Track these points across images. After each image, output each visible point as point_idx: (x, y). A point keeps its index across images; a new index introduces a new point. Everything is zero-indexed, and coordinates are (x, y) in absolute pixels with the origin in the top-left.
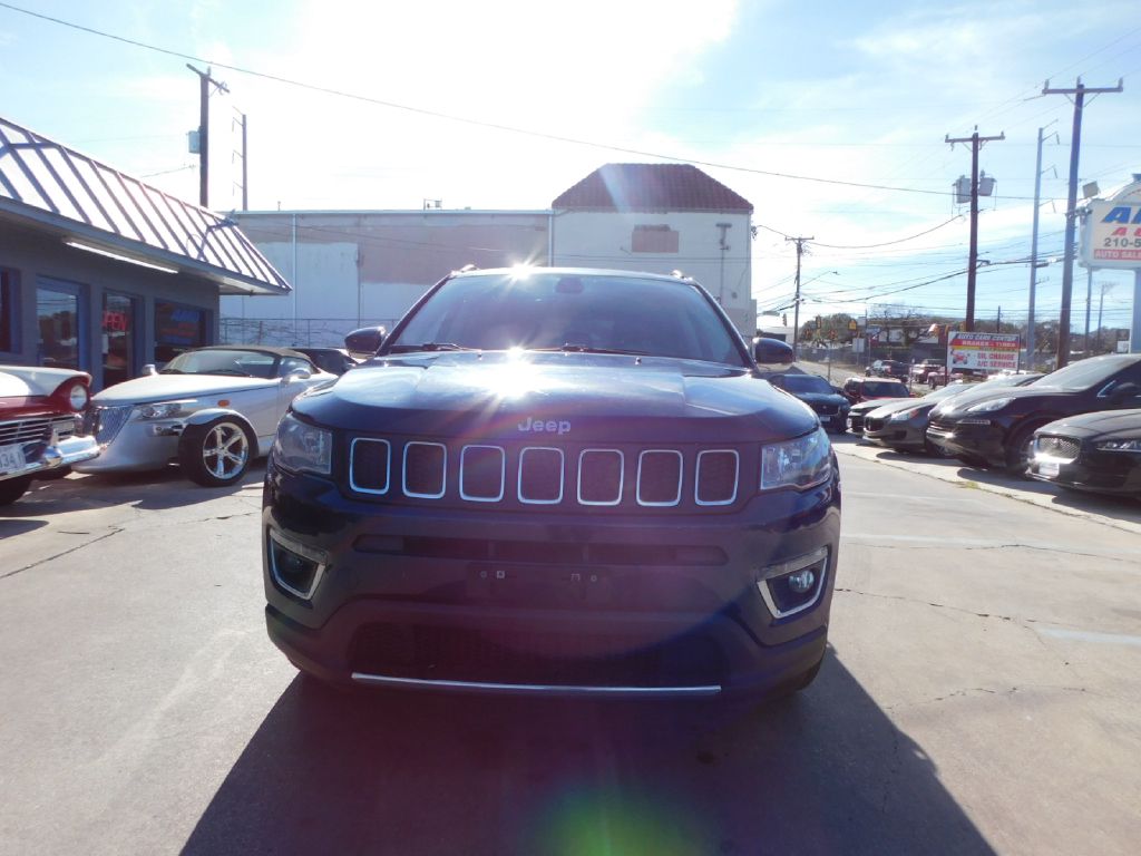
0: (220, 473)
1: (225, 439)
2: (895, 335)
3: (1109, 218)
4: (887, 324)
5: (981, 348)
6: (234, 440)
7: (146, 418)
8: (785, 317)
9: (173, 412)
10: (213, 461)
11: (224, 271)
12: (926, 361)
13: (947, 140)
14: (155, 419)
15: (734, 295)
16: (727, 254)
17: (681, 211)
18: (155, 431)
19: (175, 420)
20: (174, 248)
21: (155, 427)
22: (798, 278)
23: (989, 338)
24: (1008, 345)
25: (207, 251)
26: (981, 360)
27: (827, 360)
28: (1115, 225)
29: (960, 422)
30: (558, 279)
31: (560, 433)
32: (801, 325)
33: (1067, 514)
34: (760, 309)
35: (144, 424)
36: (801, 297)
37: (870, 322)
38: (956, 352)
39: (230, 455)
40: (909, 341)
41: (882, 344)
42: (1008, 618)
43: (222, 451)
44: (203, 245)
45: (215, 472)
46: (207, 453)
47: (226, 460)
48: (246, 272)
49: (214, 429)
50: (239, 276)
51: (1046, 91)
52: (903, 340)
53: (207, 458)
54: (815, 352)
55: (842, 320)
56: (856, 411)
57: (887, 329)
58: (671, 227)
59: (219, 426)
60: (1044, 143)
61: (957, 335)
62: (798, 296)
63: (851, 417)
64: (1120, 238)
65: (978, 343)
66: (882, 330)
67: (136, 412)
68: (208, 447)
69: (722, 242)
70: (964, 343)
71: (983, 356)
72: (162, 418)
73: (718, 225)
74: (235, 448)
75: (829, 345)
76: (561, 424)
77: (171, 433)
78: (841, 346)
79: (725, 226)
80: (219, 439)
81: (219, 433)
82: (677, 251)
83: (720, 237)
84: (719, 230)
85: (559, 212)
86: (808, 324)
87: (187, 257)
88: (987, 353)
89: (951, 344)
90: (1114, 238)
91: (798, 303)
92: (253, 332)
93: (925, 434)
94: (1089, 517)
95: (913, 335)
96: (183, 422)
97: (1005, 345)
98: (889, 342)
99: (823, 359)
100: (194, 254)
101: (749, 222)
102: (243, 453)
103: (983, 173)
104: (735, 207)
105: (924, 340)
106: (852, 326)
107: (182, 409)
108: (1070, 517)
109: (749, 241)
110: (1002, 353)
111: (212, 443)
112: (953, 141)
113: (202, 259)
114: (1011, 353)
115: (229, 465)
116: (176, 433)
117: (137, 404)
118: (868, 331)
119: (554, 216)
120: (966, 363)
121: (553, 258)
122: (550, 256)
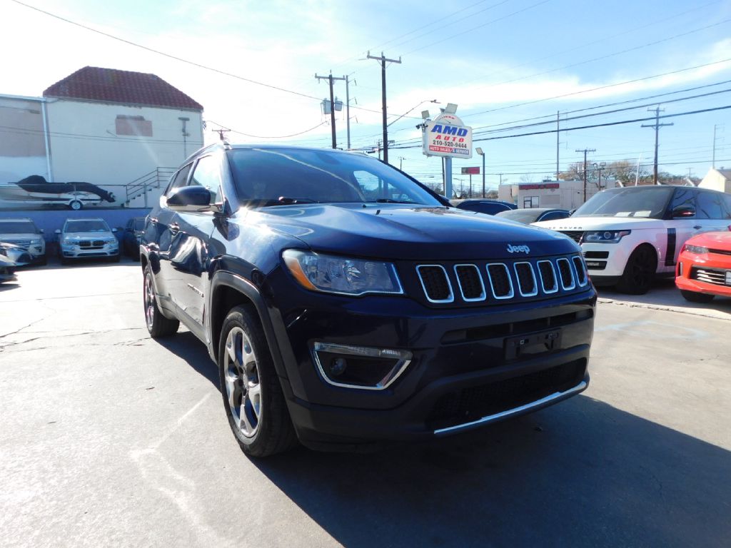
3: (434, 130)
13: (316, 77)
16: (188, 139)
17: (151, 107)
28: (436, 134)
51: (369, 57)
58: (145, 118)
60: (349, 84)
64: (439, 140)
69: (184, 130)
73: (180, 119)
79: (185, 120)
82: (152, 136)
83: (181, 128)
84: (181, 123)
85: (50, 100)
90: (436, 140)
101: (201, 118)
103: (336, 99)
104: (191, 107)
109: (201, 131)
112: (319, 78)
119: (45, 102)
121: (49, 136)
122: (46, 134)
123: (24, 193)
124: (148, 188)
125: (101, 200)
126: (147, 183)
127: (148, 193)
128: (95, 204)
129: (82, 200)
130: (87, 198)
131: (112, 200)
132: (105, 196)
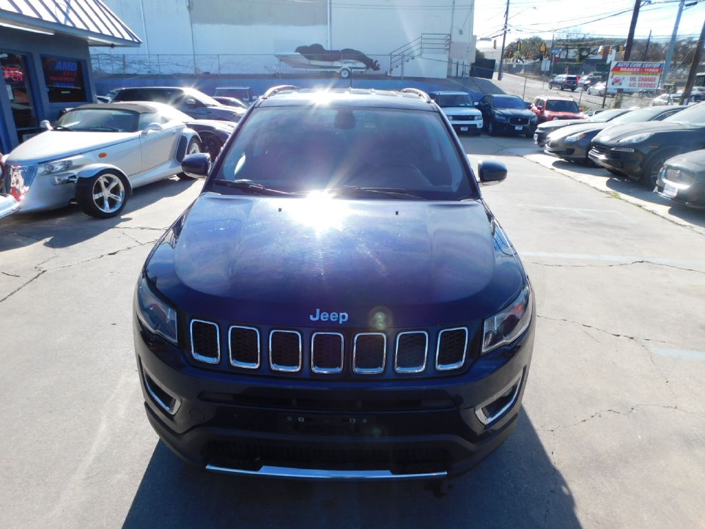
0: (107, 209)
1: (107, 185)
2: (572, 53)
4: (567, 44)
5: (633, 73)
6: (113, 185)
7: (49, 173)
8: (495, 42)
9: (68, 167)
10: (101, 201)
11: (89, 32)
12: (592, 74)
14: (55, 173)
15: (461, 32)
16: (457, 3)
18: (57, 180)
19: (70, 171)
20: (47, 17)
21: (56, 178)
22: (507, 13)
23: (640, 65)
24: (653, 70)
25: (71, 15)
26: (632, 82)
27: (522, 72)
29: (613, 149)
30: (335, 112)
31: (341, 322)
32: (506, 45)
33: (677, 224)
34: (478, 38)
35: (48, 177)
36: (508, 28)
37: (556, 43)
38: (615, 76)
39: (113, 196)
40: (582, 58)
41: (563, 60)
42: (632, 338)
43: (106, 193)
44: (68, 11)
45: (103, 208)
46: (96, 197)
47: (110, 200)
48: (106, 32)
49: (98, 179)
50: (101, 35)
52: (577, 57)
53: (96, 200)
54: (514, 66)
55: (535, 42)
56: (541, 129)
57: (567, 49)
59: (101, 177)
61: (618, 64)
62: (506, 27)
63: (537, 133)
65: (631, 70)
66: (563, 49)
67: (41, 170)
68: (96, 193)
70: (622, 69)
71: (634, 79)
72: (61, 171)
74: (115, 190)
75: (524, 60)
76: (341, 314)
77: (68, 182)
78: (532, 61)
80: (103, 186)
81: (102, 180)
86: (511, 45)
87: (59, 24)
88: (637, 77)
89: (613, 70)
91: (505, 32)
92: (119, 65)
93: (587, 154)
94: (692, 227)
95: (584, 53)
96: (75, 172)
97: (651, 70)
98: (567, 59)
99: (520, 71)
100: (62, 19)
102: (121, 194)
105: (592, 57)
106: (542, 49)
107: (74, 164)
108: (679, 227)
110: (647, 77)
111: (99, 190)
113: (69, 24)
114: (654, 76)
115: (112, 203)
116: (73, 182)
117: (40, 163)
118: (553, 51)
120: (620, 84)
121: (330, 7)
122: (328, 5)
123: (306, 61)
124: (406, 58)
125: (367, 68)
126: (406, 53)
127: (405, 63)
128: (362, 72)
129: (351, 68)
130: (355, 66)
131: (377, 68)
132: (371, 64)
